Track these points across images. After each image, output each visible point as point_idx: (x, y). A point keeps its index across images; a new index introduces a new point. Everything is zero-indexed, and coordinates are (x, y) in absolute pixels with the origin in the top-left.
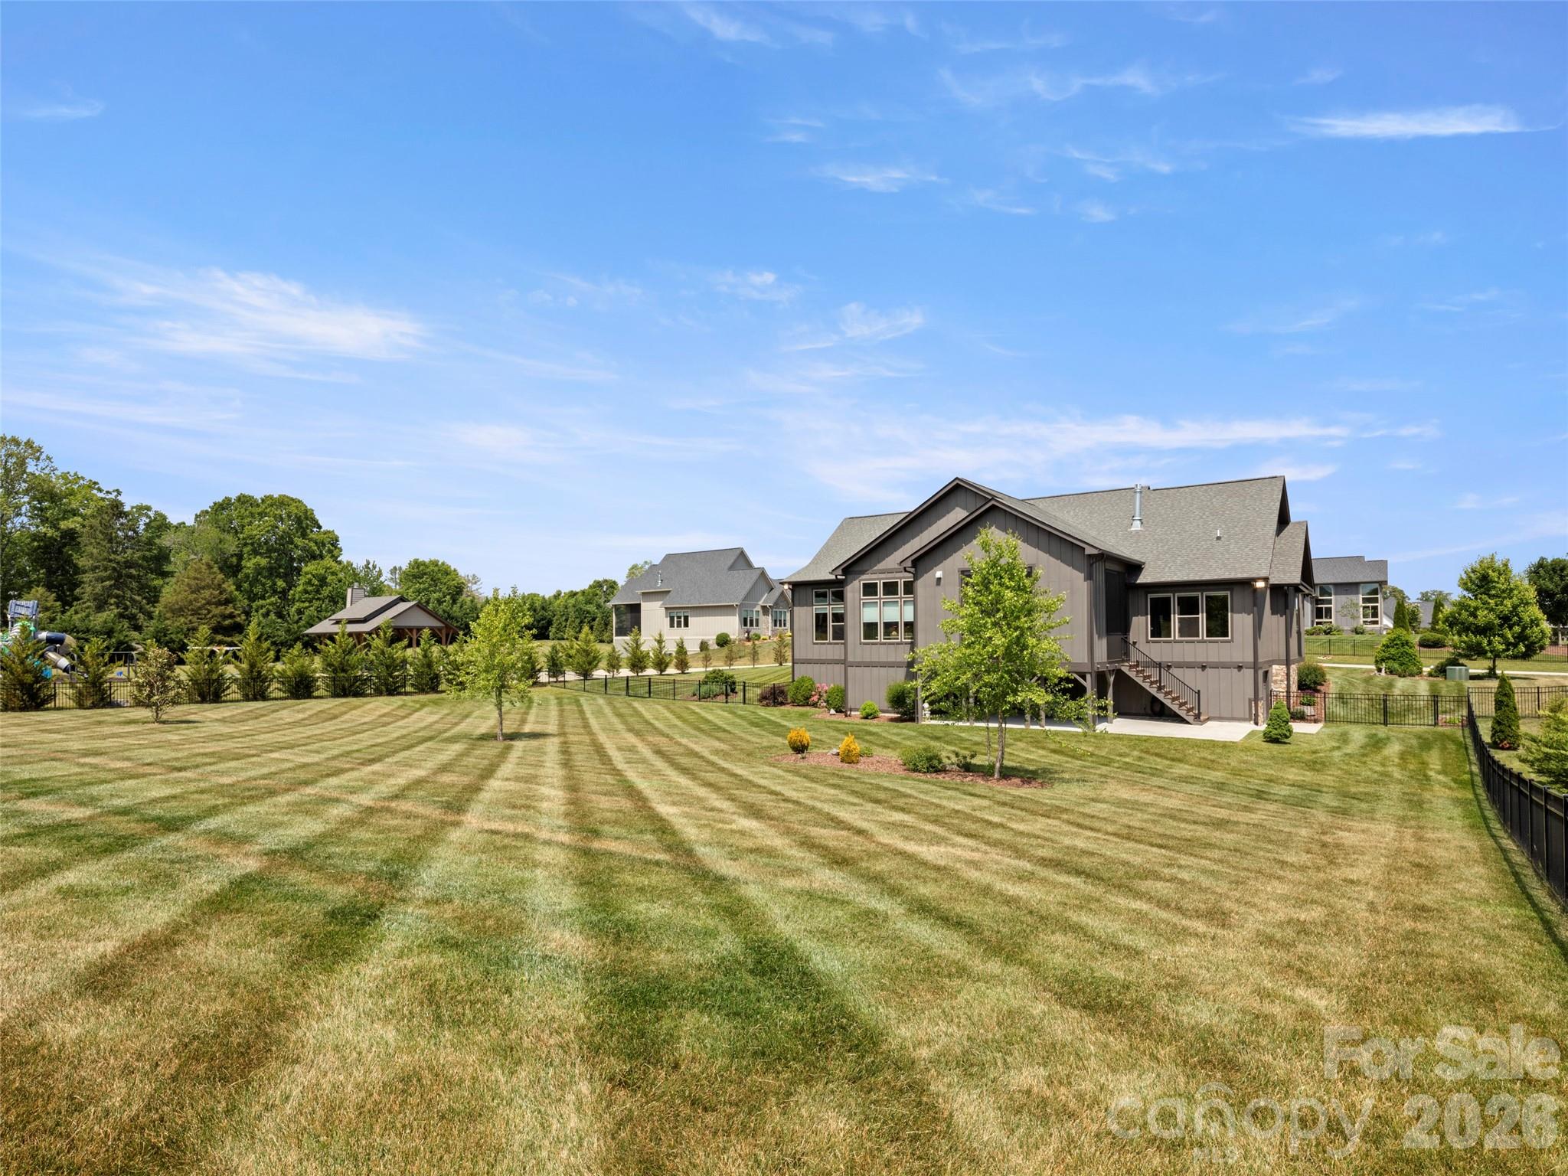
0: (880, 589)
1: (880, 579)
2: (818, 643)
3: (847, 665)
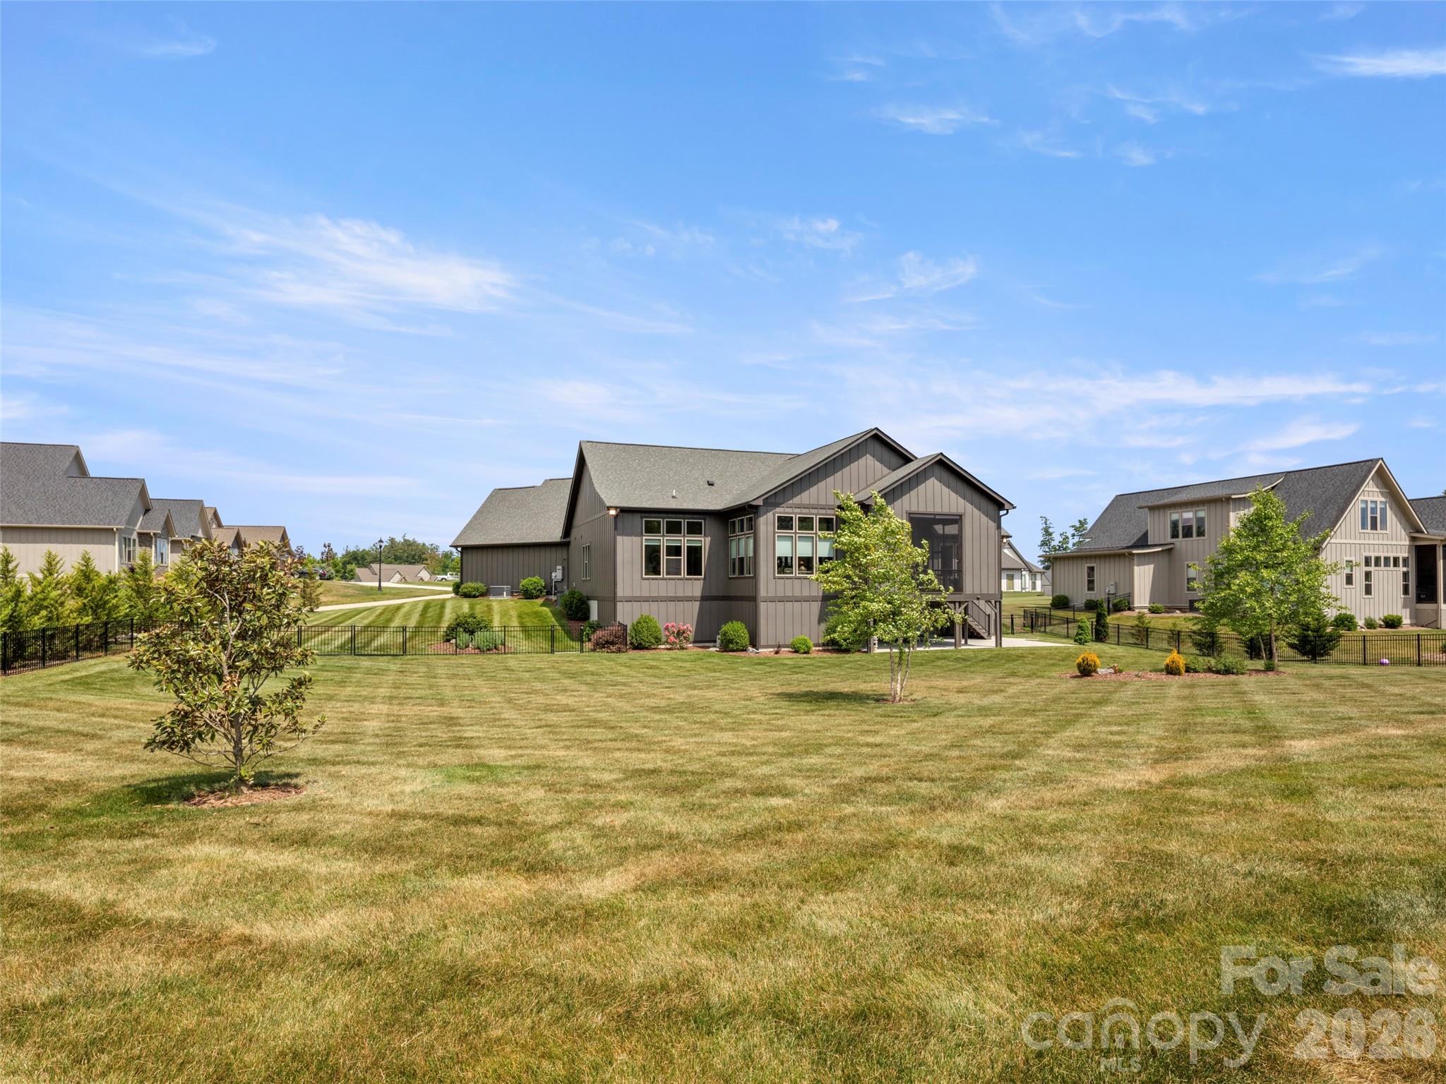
0: (796, 523)
1: (796, 514)
2: (648, 579)
3: (759, 600)
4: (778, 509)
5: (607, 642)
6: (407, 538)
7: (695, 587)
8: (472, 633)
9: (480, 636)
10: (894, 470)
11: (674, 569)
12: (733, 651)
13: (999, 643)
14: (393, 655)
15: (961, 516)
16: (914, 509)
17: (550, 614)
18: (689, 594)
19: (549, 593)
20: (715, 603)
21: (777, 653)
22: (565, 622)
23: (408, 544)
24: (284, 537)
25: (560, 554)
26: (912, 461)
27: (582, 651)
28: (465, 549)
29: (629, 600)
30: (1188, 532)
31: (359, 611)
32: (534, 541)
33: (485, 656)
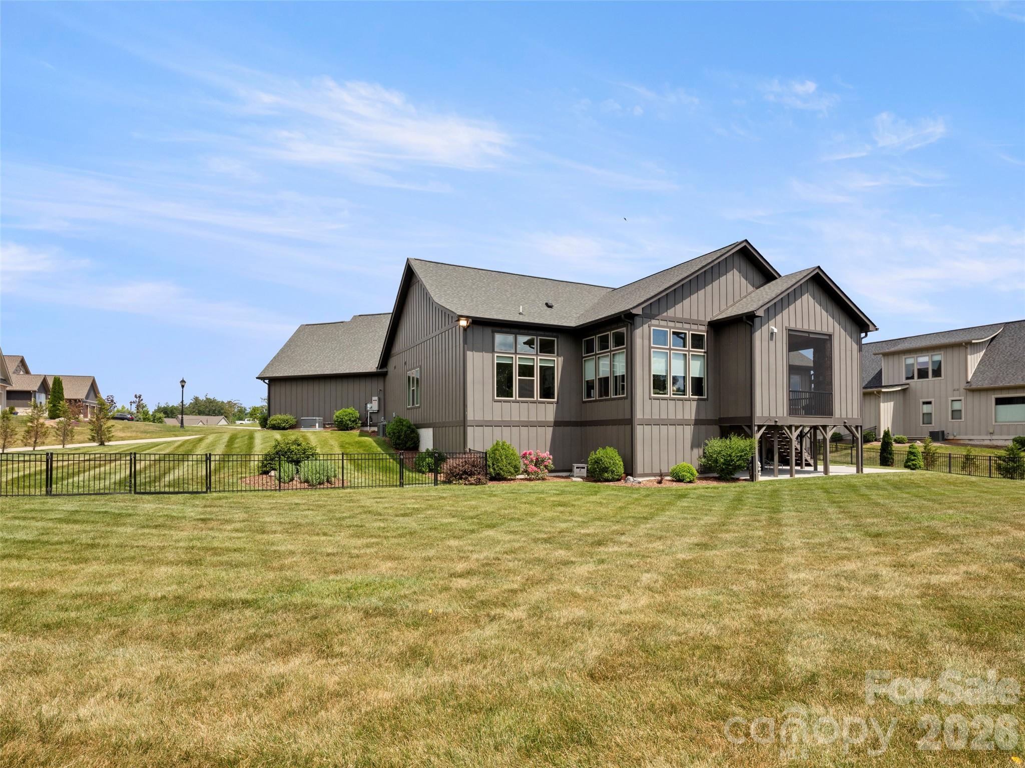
0: (670, 338)
1: (670, 328)
2: (500, 401)
3: (636, 422)
4: (654, 322)
5: (465, 472)
6: (208, 397)
7: (548, 411)
8: (297, 462)
9: (307, 467)
10: (757, 288)
11: (526, 391)
12: (607, 480)
13: (826, 471)
14: (192, 493)
15: (830, 336)
16: (792, 326)
17: (374, 444)
18: (541, 418)
19: (364, 424)
20: (568, 429)
21: (660, 482)
22: (392, 451)
23: (210, 402)
24: (94, 388)
25: (376, 385)
26: (775, 278)
27: (436, 483)
28: (273, 382)
29: (481, 424)
30: (923, 374)
31: (157, 445)
32: (347, 371)
33: (318, 492)
